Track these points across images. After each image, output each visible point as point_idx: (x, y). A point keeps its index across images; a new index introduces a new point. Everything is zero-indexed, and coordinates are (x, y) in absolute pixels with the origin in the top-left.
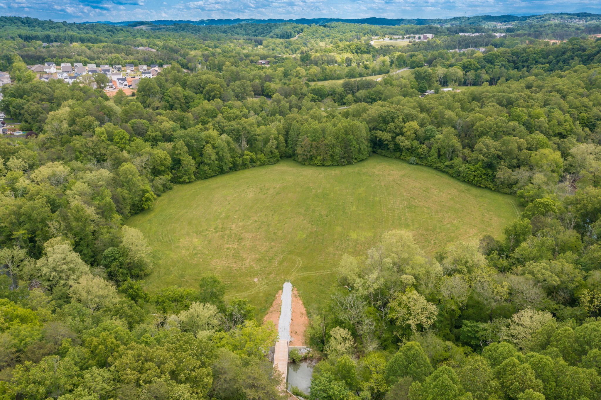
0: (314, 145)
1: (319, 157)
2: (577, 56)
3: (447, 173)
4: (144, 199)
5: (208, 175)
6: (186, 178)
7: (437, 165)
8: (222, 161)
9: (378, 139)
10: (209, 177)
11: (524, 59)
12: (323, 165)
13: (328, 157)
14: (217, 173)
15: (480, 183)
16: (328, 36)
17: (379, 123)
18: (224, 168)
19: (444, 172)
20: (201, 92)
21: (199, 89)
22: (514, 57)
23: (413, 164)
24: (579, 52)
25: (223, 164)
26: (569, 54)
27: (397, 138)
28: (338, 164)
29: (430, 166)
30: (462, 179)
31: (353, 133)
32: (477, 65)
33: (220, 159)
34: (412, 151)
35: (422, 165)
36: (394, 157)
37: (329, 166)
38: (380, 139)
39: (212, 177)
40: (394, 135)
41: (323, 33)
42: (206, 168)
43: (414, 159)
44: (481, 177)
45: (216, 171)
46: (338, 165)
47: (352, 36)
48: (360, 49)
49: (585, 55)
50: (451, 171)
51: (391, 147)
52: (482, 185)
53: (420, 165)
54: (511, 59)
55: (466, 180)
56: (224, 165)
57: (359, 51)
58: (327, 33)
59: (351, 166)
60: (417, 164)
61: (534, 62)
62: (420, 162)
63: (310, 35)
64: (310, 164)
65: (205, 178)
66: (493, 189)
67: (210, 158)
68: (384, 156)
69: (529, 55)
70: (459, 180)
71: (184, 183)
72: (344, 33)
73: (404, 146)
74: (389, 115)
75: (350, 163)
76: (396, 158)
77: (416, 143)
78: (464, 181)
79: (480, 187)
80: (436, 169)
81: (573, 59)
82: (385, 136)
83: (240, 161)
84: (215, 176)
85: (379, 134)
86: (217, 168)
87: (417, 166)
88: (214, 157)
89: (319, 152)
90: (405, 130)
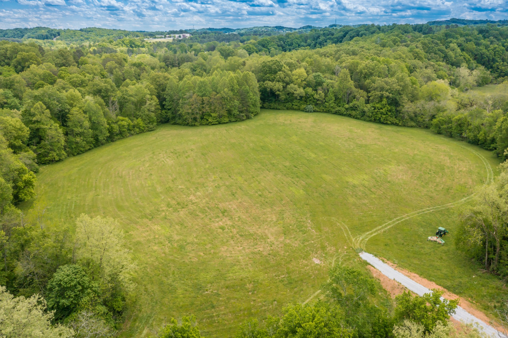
0: (206, 102)
1: (213, 115)
2: (329, 39)
3: (350, 116)
4: (20, 184)
5: (82, 149)
6: (55, 154)
7: (337, 109)
8: (96, 129)
9: (268, 90)
10: (83, 152)
11: (289, 43)
12: (220, 123)
13: (225, 114)
14: (92, 145)
15: (387, 120)
16: (87, 39)
17: (266, 74)
18: (101, 138)
19: (345, 115)
20: (9, 64)
21: (4, 61)
22: (281, 42)
23: (311, 112)
24: (330, 36)
25: (97, 132)
26: (322, 38)
27: (289, 86)
28: (238, 119)
29: (328, 112)
30: (368, 119)
31: (247, 82)
32: (255, 48)
33: (94, 126)
34: (305, 99)
35: (320, 112)
36: (285, 108)
37: (227, 123)
38: (271, 90)
39: (86, 151)
40: (285, 84)
41: (82, 36)
42: (78, 139)
43: (311, 106)
44: (387, 114)
45: (91, 142)
46: (236, 121)
47: (115, 37)
48: (134, 44)
49: (335, 38)
50: (353, 113)
51: (283, 97)
52: (389, 122)
53: (318, 111)
54: (279, 43)
55: (373, 118)
56: (99, 134)
57: (133, 45)
58: (86, 36)
59: (250, 120)
60: (315, 111)
61: (297, 45)
62: (317, 109)
63: (68, 38)
64: (201, 125)
65: (78, 154)
66: (400, 124)
67: (81, 126)
68: (273, 109)
69: (292, 40)
70: (365, 120)
71: (52, 162)
72: (102, 36)
73: (298, 94)
74: (274, 64)
75: (248, 118)
76: (288, 109)
77: (310, 90)
78: (370, 121)
79: (386, 124)
80: (336, 113)
81: (326, 42)
82: (277, 86)
83: (116, 127)
84: (90, 149)
85: (269, 84)
86: (92, 139)
87: (316, 114)
88: (87, 124)
89: (213, 108)
90: (294, 77)
